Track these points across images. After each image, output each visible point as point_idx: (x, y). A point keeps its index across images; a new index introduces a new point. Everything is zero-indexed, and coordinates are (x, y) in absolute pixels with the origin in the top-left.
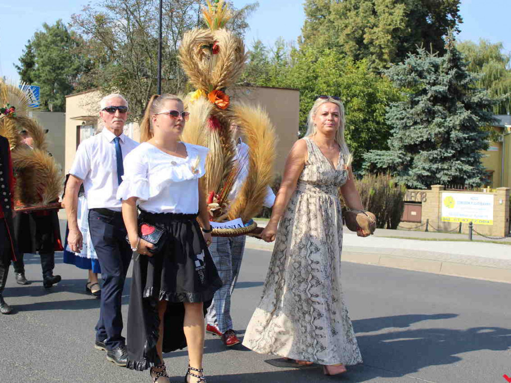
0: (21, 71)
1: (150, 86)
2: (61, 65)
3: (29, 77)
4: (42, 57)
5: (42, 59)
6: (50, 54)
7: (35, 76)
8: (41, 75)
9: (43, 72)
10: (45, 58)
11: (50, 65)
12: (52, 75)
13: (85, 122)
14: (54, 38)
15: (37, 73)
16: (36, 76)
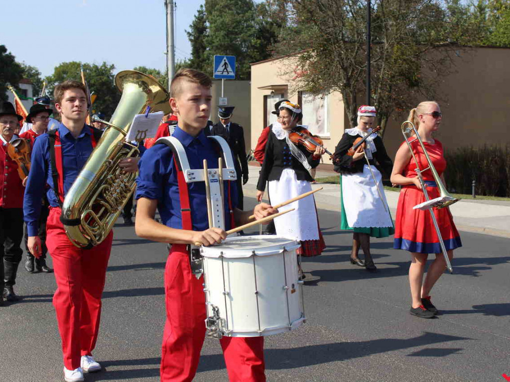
0: (193, 38)
4: (215, 22)
5: (215, 25)
8: (214, 41)
10: (219, 23)
11: (224, 30)
12: (225, 41)
13: (273, 91)
15: (210, 38)
16: (209, 43)
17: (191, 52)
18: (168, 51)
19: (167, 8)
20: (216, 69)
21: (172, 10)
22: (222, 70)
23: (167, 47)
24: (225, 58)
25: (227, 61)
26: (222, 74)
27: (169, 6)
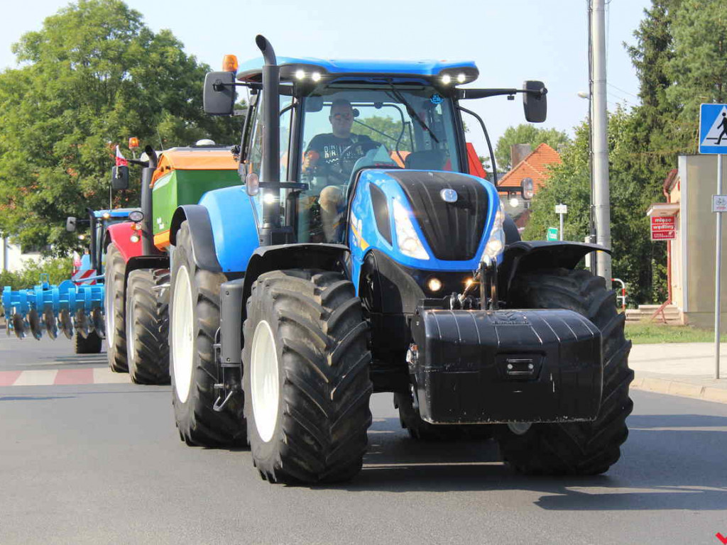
0: (641, 60)
3: (661, 71)
4: (692, 24)
5: (691, 30)
6: (709, 16)
7: (677, 70)
8: (689, 66)
9: (693, 60)
10: (699, 27)
11: (711, 42)
12: (716, 65)
15: (680, 62)
16: (679, 71)
17: (639, 92)
18: (591, 93)
20: (705, 132)
21: (602, 3)
22: (718, 137)
26: (718, 143)
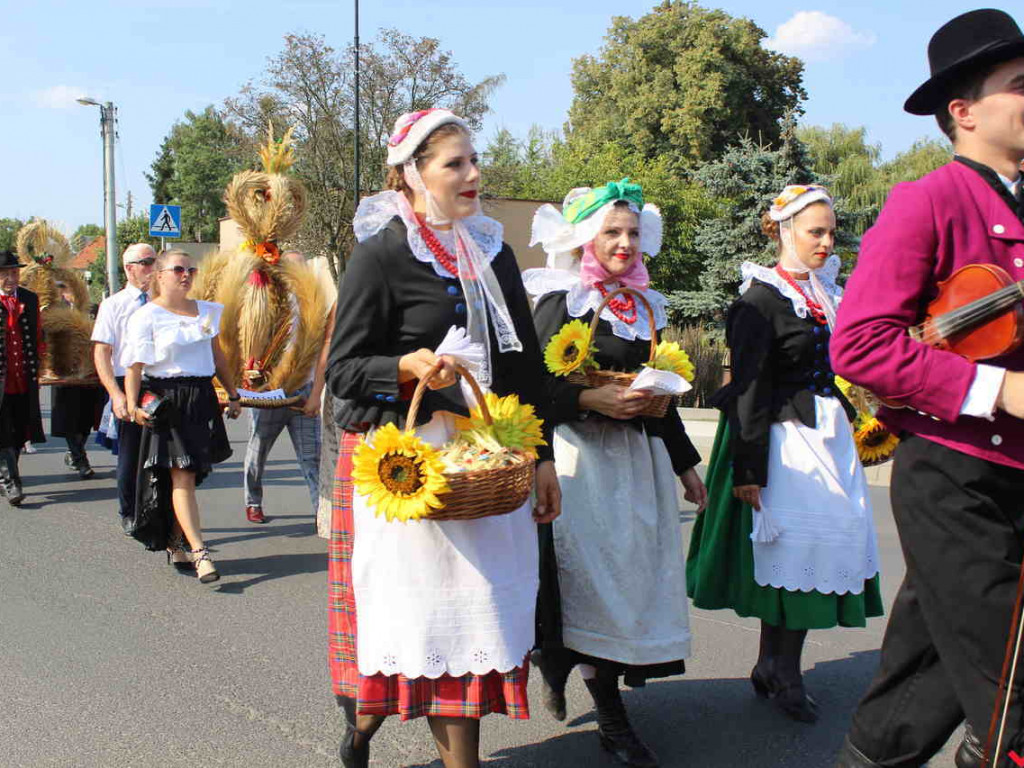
0: (155, 183)
1: (342, 201)
2: (213, 173)
3: (166, 191)
4: (185, 161)
5: (185, 165)
6: (196, 158)
7: (175, 189)
8: (183, 188)
10: (189, 163)
11: (196, 173)
12: (199, 188)
14: (203, 133)
15: (177, 185)
18: (105, 200)
19: (104, 138)
21: (112, 140)
23: (105, 194)
24: (165, 209)
25: (168, 213)
26: (162, 230)
27: (107, 135)
